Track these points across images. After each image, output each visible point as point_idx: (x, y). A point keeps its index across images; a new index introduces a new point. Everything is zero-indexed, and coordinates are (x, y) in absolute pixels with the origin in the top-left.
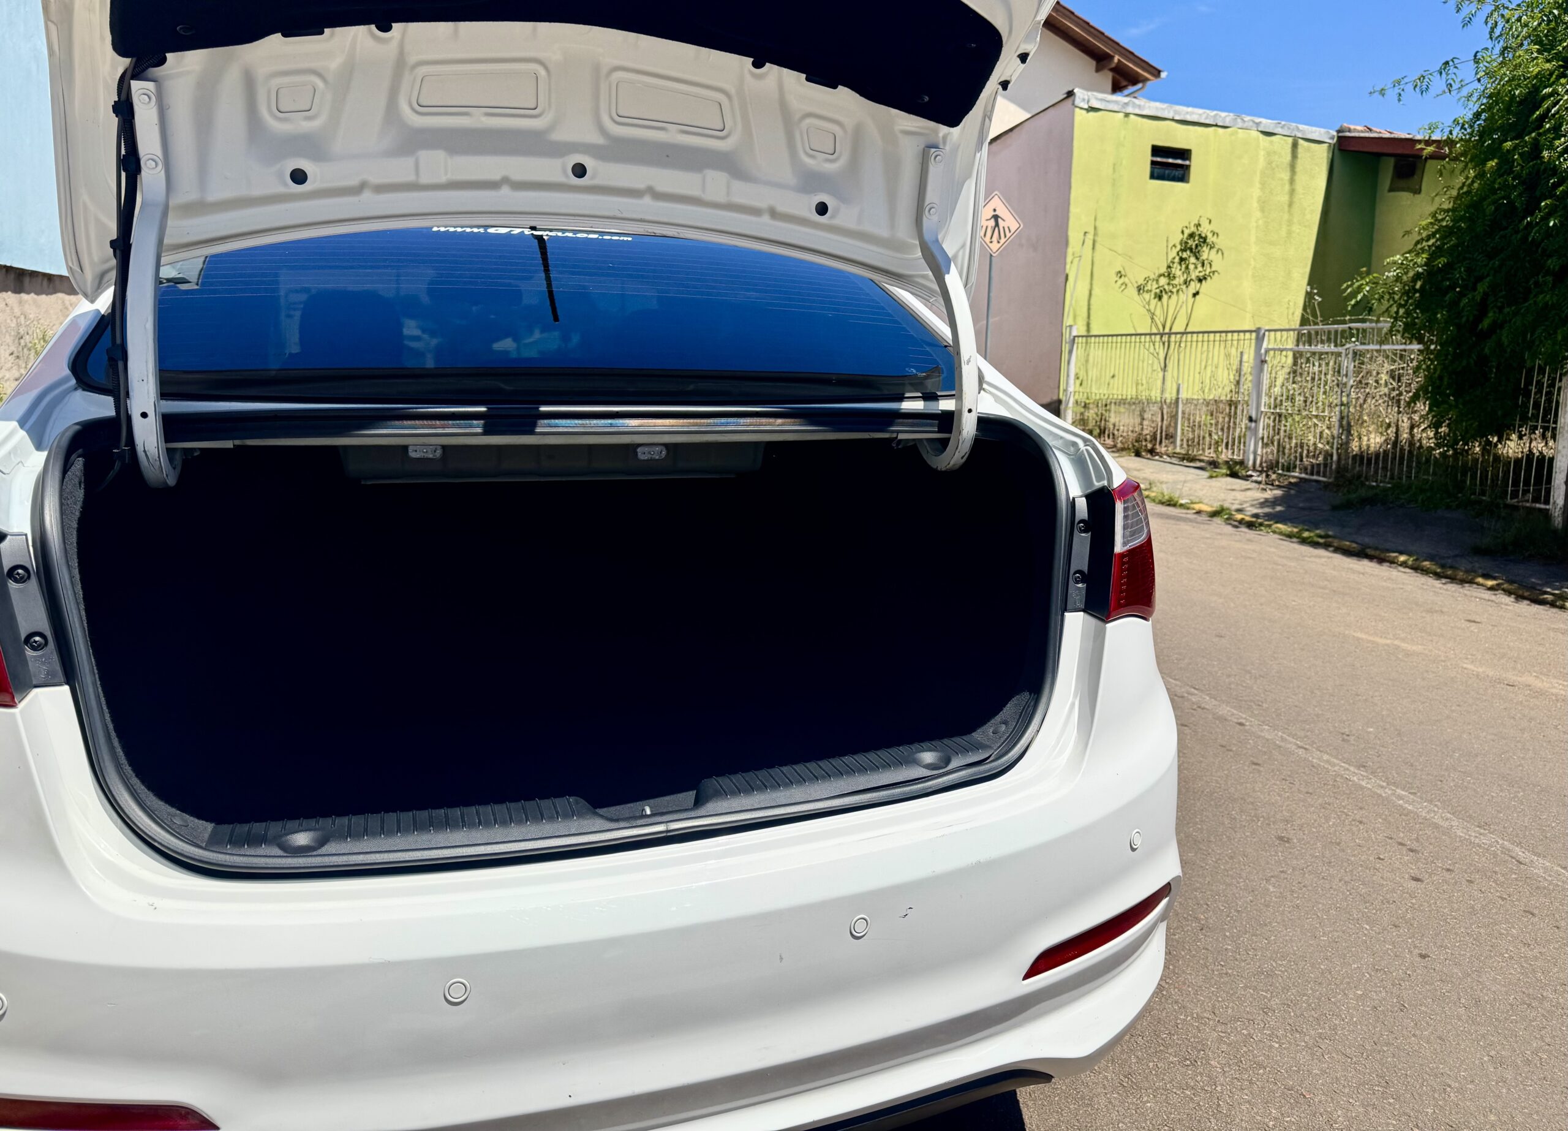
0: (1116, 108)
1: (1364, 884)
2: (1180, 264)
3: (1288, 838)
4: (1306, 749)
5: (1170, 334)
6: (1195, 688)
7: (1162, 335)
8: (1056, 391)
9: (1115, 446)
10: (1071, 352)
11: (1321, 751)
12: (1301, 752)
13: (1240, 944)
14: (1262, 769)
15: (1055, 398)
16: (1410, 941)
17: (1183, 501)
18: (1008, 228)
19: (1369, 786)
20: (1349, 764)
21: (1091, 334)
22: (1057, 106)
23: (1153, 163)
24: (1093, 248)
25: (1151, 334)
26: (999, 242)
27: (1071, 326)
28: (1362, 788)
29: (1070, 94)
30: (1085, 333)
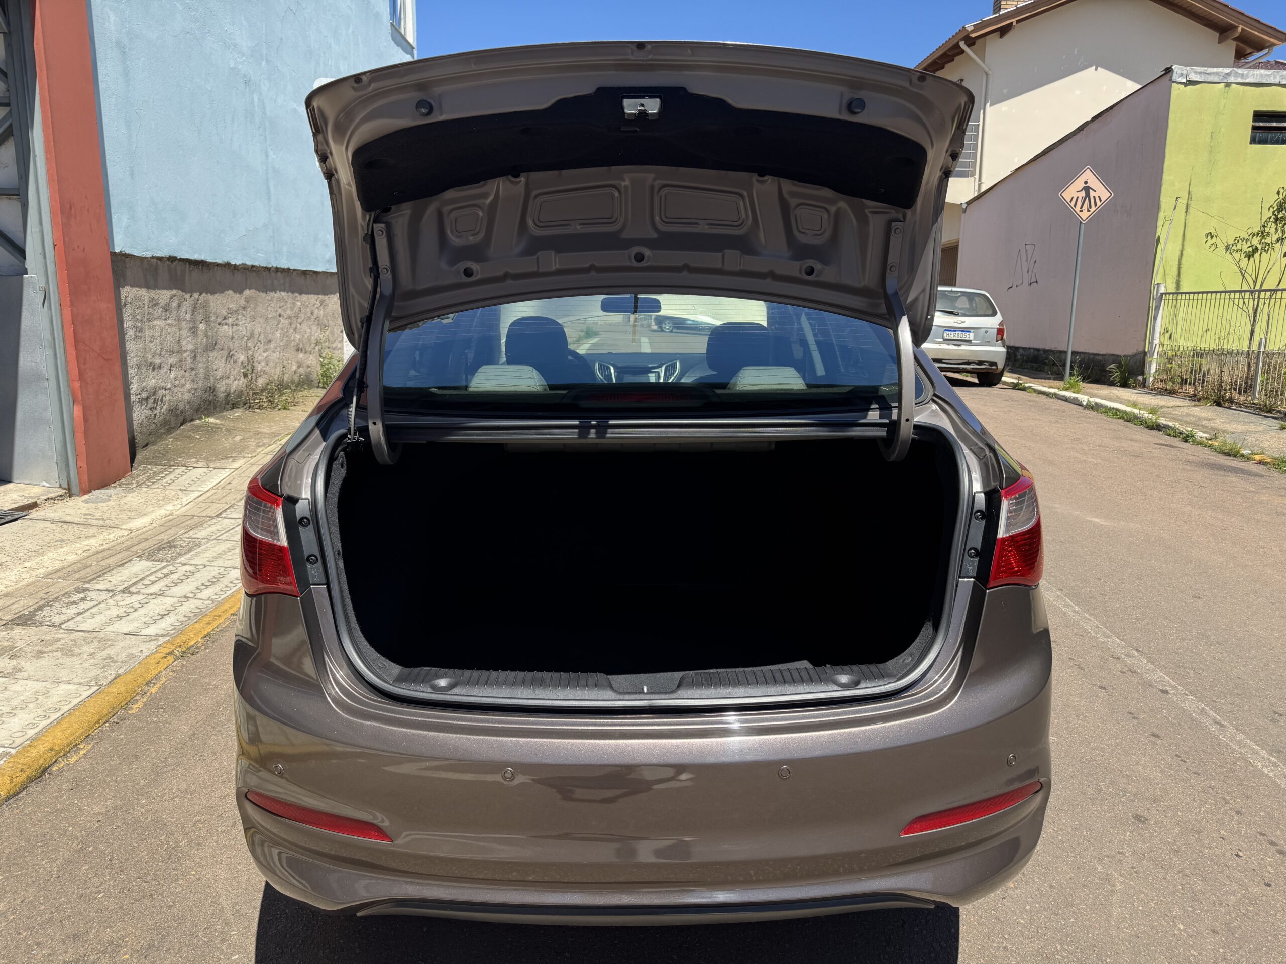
0: (1216, 80)
1: (1204, 880)
2: (1276, 222)
3: (1146, 820)
4: (1221, 725)
5: (1260, 291)
6: (1137, 650)
7: (1252, 292)
8: (1143, 343)
9: (1195, 395)
10: (1158, 308)
11: (1237, 729)
12: (1214, 728)
13: (1035, 920)
14: (1159, 741)
15: (1141, 350)
16: (1221, 951)
17: (1246, 452)
18: (1099, 197)
19: (1271, 775)
20: (1263, 748)
21: (1181, 291)
22: (1156, 83)
23: (1254, 128)
24: (1186, 212)
25: (1240, 292)
26: (1089, 211)
27: (1158, 285)
28: (1262, 774)
29: (1169, 71)
30: (1174, 291)
